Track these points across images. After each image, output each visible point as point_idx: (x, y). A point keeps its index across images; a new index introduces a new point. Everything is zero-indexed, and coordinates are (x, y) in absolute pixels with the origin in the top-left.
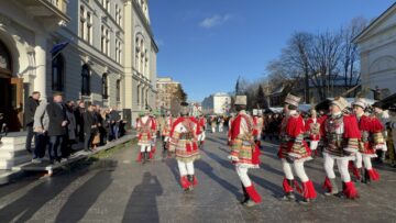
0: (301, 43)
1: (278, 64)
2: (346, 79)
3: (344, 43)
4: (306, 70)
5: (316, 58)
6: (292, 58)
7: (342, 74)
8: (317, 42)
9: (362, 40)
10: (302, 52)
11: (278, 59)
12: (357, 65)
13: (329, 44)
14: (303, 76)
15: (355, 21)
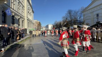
0: (70, 12)
1: (65, 17)
2: (80, 21)
3: (79, 13)
4: (71, 19)
5: (74, 16)
6: (68, 16)
7: (79, 20)
8: (73, 12)
9: (83, 12)
10: (70, 14)
11: (65, 16)
12: (82, 18)
13: (76, 13)
14: (70, 20)
15: (82, 8)
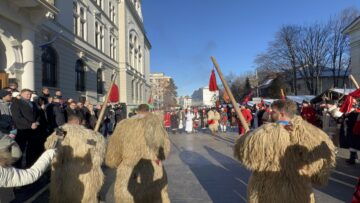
0: (288, 36)
1: (265, 57)
2: (333, 70)
3: (333, 35)
4: (293, 62)
5: (304, 51)
6: (280, 51)
7: (330, 66)
8: (305, 35)
9: (353, 30)
10: (289, 45)
11: (266, 52)
12: (346, 56)
13: (317, 36)
14: (290, 67)
15: (346, 12)
